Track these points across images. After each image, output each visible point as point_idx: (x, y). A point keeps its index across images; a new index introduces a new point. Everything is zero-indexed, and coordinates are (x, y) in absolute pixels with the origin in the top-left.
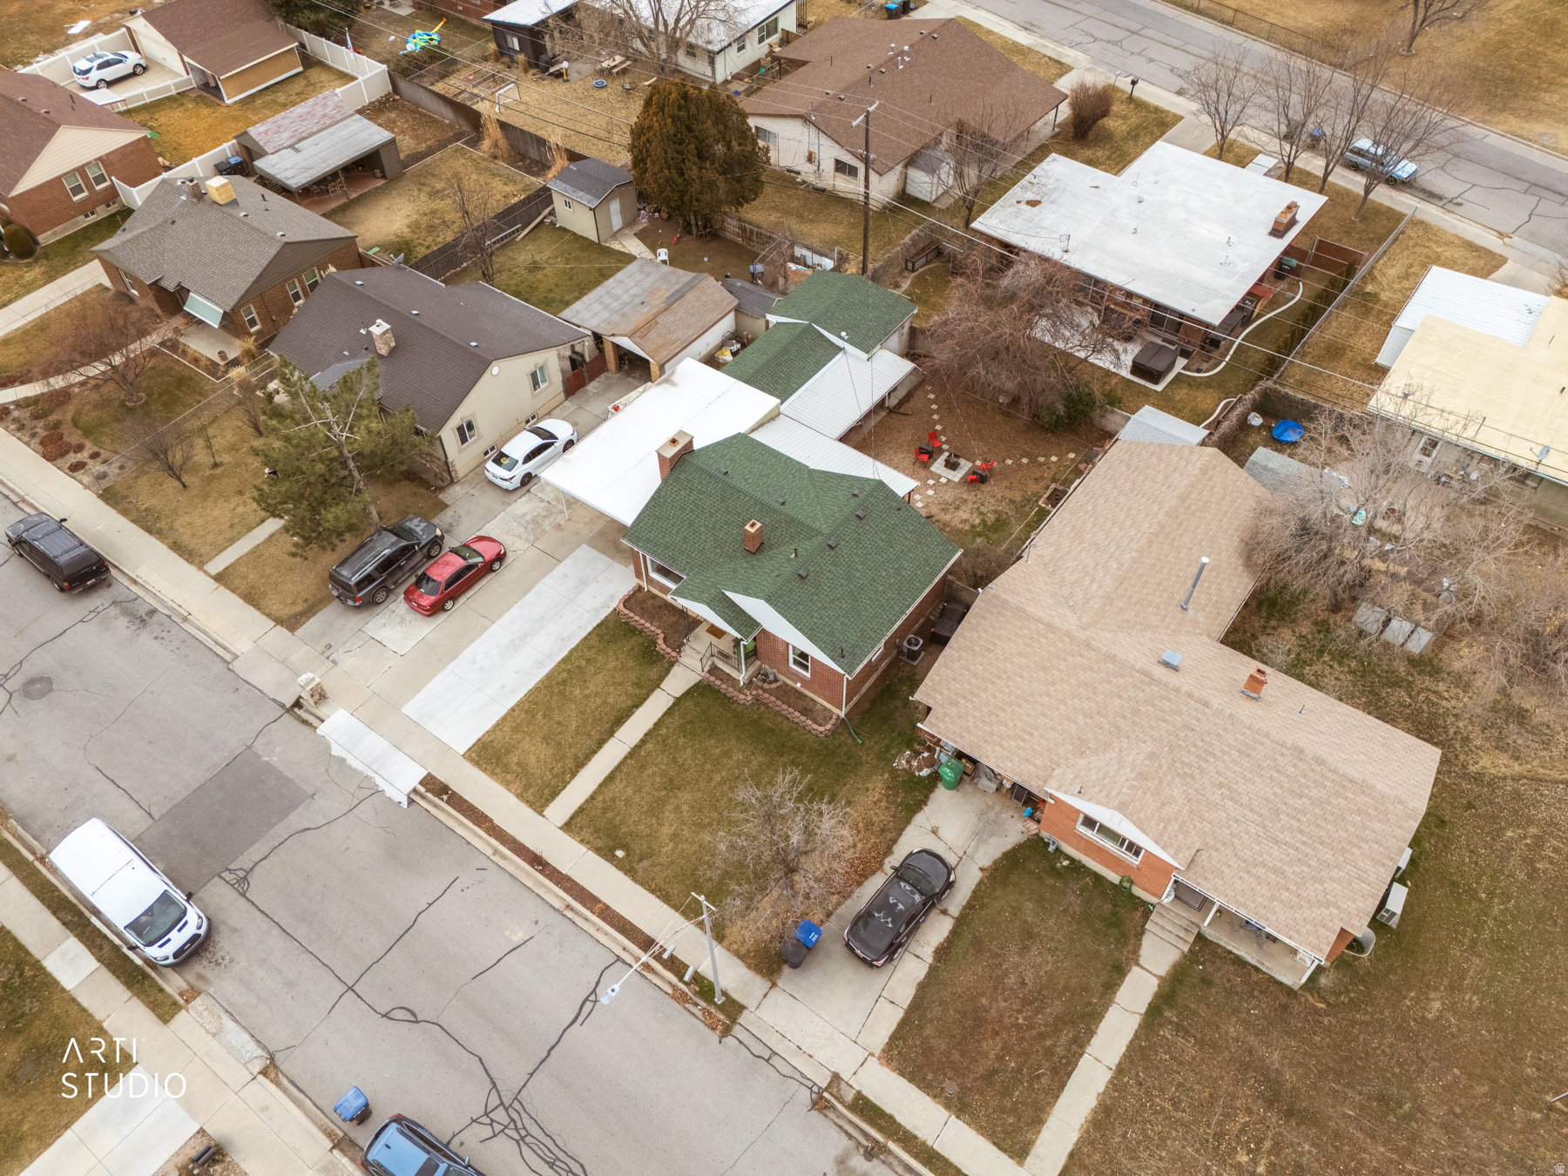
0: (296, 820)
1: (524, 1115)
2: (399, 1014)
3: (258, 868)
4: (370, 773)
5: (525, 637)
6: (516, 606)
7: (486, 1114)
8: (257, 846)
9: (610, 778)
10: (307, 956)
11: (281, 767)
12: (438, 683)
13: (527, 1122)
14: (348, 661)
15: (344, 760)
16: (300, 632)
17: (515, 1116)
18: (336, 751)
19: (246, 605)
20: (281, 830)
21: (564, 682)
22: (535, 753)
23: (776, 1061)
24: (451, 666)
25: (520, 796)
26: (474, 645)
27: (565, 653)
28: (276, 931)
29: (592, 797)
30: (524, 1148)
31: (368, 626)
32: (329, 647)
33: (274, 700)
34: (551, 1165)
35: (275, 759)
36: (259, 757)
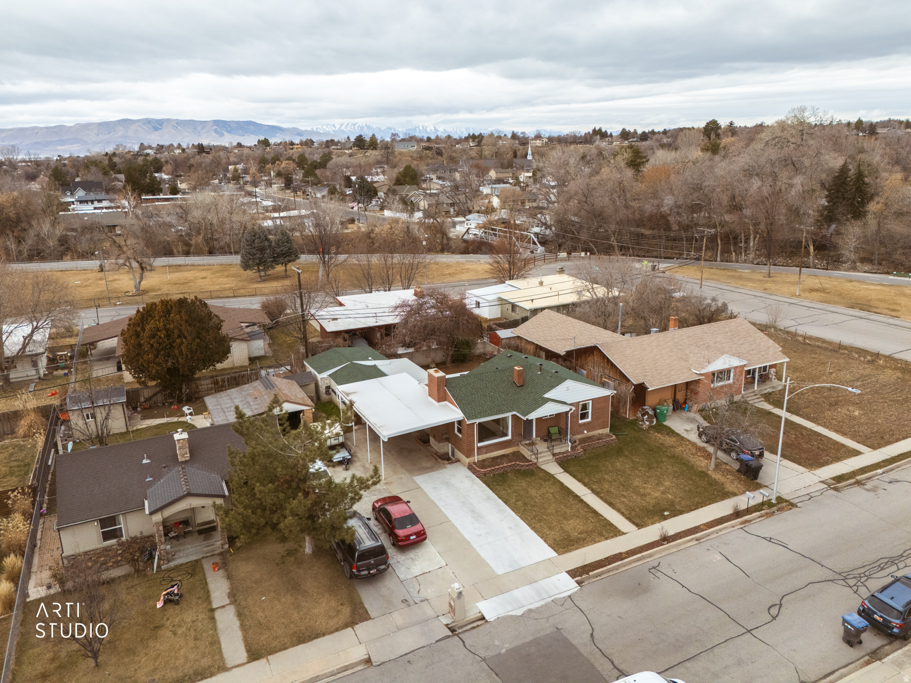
0: (580, 639)
1: (851, 573)
2: (774, 611)
3: (620, 667)
4: (552, 598)
5: (473, 511)
6: (443, 510)
7: (850, 587)
8: (597, 665)
9: (611, 504)
10: (716, 650)
11: (520, 643)
12: (485, 554)
13: (855, 572)
14: (429, 592)
15: (530, 611)
16: (372, 614)
17: (852, 576)
18: (519, 612)
19: (310, 643)
20: (586, 650)
21: (525, 504)
22: (574, 526)
23: (813, 495)
24: (474, 546)
25: (607, 539)
26: (463, 532)
27: (500, 501)
28: (688, 664)
29: (623, 514)
30: (872, 576)
31: (402, 577)
32: (405, 601)
33: (437, 641)
34: (882, 569)
35: (507, 645)
36: (499, 654)
